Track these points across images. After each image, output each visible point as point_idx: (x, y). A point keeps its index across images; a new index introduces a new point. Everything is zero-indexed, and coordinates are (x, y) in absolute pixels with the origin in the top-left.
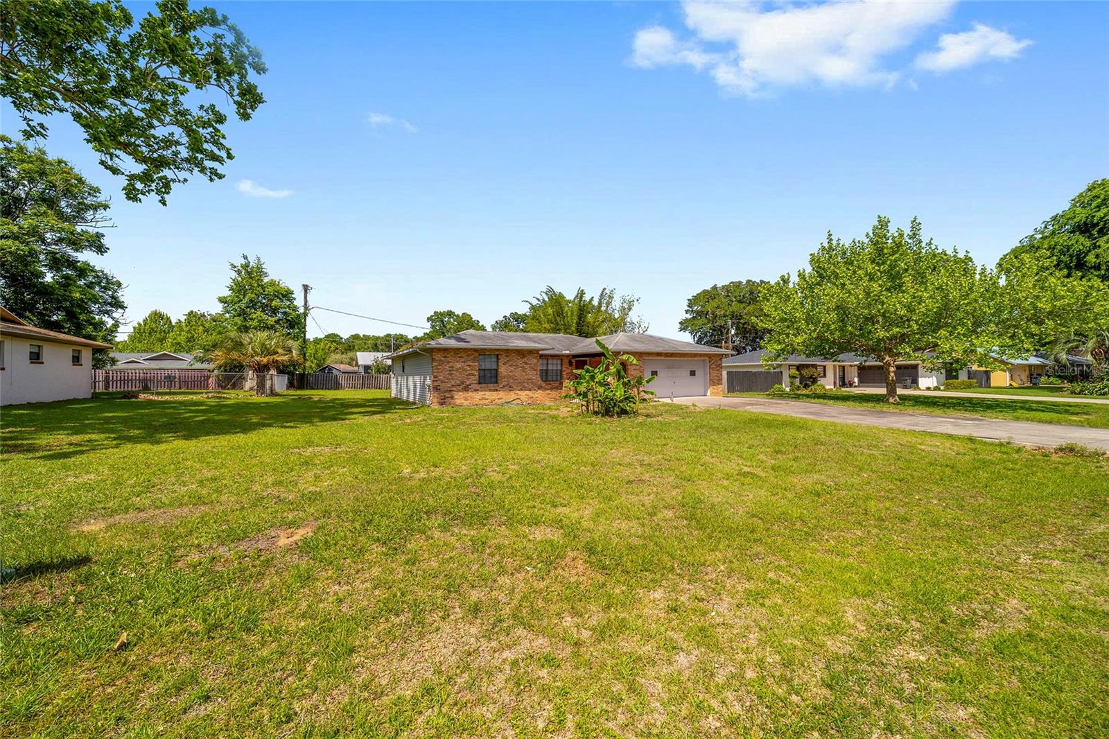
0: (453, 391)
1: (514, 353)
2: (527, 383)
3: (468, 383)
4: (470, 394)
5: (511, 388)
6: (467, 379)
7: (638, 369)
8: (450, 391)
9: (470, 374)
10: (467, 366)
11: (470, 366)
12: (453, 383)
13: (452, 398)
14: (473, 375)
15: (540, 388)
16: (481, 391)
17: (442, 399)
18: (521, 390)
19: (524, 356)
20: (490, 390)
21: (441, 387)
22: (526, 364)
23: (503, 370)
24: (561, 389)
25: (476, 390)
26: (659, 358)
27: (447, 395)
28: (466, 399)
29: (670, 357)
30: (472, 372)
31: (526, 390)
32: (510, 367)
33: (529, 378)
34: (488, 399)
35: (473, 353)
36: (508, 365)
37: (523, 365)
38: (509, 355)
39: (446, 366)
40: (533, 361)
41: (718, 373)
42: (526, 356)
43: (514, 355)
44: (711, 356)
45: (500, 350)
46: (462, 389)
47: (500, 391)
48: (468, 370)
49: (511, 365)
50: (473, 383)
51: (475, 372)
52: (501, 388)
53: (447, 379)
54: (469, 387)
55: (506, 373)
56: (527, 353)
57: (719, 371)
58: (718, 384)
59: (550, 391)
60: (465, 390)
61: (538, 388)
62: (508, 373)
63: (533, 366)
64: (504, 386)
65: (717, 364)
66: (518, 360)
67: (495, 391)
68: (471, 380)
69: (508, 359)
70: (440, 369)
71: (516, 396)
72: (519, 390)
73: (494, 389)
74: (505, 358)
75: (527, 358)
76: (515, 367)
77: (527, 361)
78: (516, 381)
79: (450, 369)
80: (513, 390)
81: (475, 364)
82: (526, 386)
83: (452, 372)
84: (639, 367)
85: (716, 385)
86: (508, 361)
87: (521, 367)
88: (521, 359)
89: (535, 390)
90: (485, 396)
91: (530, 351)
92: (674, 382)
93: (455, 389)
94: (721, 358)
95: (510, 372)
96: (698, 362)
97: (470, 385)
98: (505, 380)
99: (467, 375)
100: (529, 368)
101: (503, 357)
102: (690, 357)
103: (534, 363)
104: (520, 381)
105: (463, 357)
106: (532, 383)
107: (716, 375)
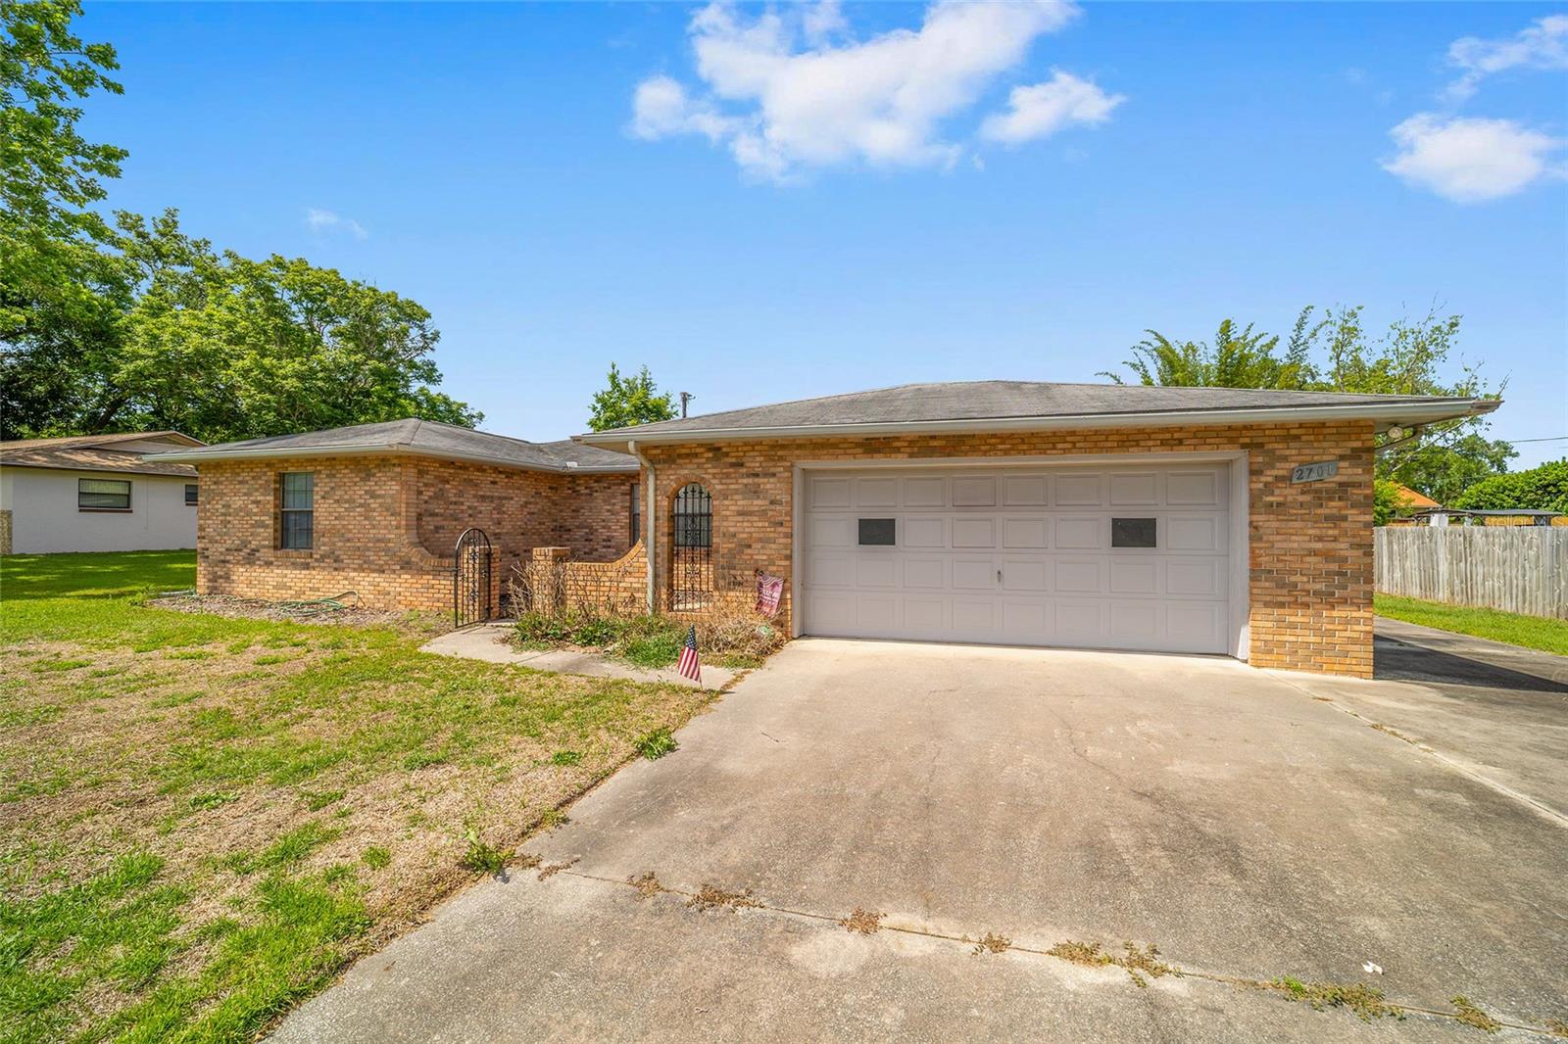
0: (228, 562)
2: (376, 552)
3: (254, 544)
4: (257, 573)
5: (336, 563)
6: (252, 534)
7: (763, 513)
8: (224, 562)
9: (257, 524)
10: (254, 502)
11: (257, 502)
12: (229, 543)
13: (227, 578)
14: (263, 525)
15: (406, 565)
16: (278, 567)
17: (211, 580)
18: (361, 569)
19: (369, 476)
20: (295, 565)
22: (373, 495)
23: (324, 512)
25: (269, 564)
27: (219, 571)
28: (250, 584)
29: (949, 455)
30: (262, 518)
31: (374, 571)
32: (334, 506)
33: (380, 536)
34: (290, 588)
35: (265, 470)
36: (332, 501)
37: (365, 499)
38: (334, 472)
39: (217, 503)
40: (388, 488)
41: (1330, 532)
42: (374, 475)
43: (346, 471)
44: (1266, 440)
45: (315, 460)
46: (244, 558)
47: (314, 568)
48: (256, 514)
49: (337, 501)
50: (264, 547)
51: (267, 518)
52: (316, 560)
53: (219, 535)
54: (254, 555)
55: (328, 523)
56: (377, 466)
57: (1344, 525)
58: (1329, 600)
59: (431, 577)
60: (249, 563)
61: (402, 568)
62: (332, 523)
63: (389, 500)
64: (323, 558)
65: (1318, 485)
66: (355, 484)
67: (304, 569)
68: (260, 538)
69: (333, 485)
70: (209, 510)
71: (350, 587)
72: (355, 570)
73: (302, 564)
74: (327, 480)
75: (375, 479)
76: (347, 506)
77: (377, 488)
78: (349, 544)
79: (223, 511)
80: (343, 569)
81: (268, 498)
82: (371, 558)
83: (228, 518)
84: (767, 502)
85: (1306, 605)
86: (332, 488)
87: (361, 506)
88: (362, 483)
89: (394, 571)
90: (285, 580)
91: (383, 460)
92: (999, 573)
93: (232, 558)
94: (1358, 444)
95: (336, 518)
96: (1173, 475)
97: (258, 551)
98: (326, 540)
99: (252, 526)
100: (380, 510)
101: (321, 476)
102: (1085, 450)
103: (391, 492)
104: (359, 544)
105: (247, 482)
106: (387, 550)
107: (1319, 545)
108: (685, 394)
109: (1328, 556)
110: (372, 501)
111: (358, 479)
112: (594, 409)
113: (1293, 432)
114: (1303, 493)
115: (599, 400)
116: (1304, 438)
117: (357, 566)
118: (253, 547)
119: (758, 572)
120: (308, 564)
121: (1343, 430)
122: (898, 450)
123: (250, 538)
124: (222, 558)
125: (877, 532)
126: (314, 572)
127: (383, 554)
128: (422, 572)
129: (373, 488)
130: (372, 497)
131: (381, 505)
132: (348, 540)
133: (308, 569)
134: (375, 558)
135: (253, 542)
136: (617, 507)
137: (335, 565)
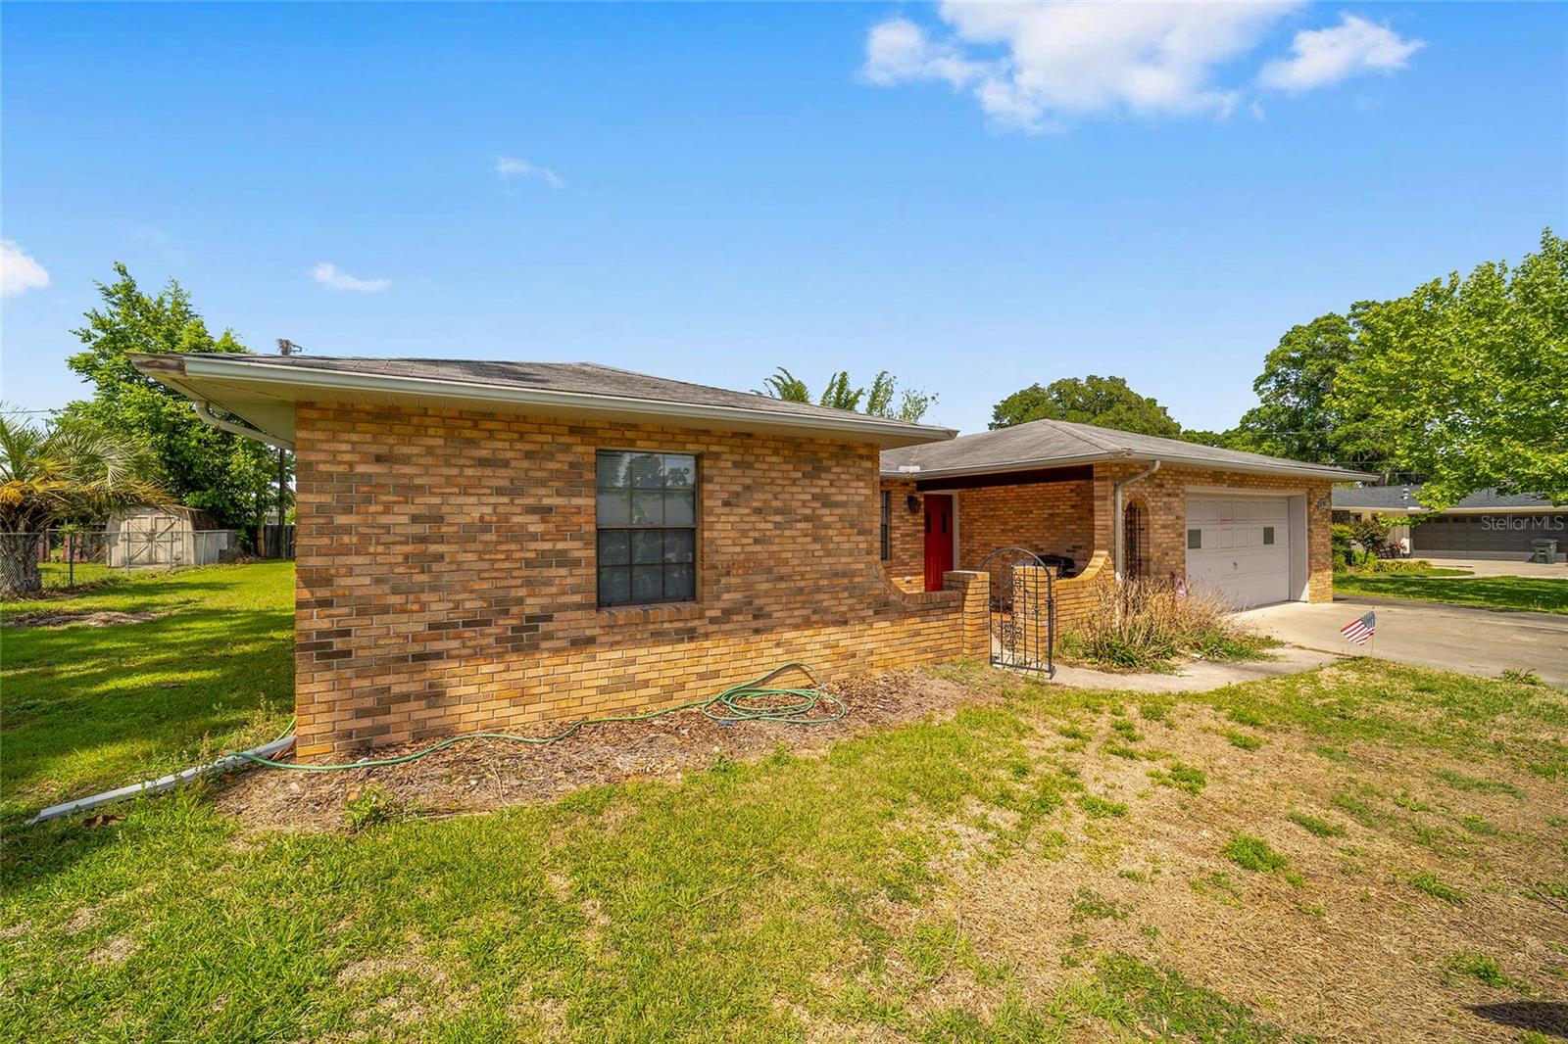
0: (438, 656)
1: (776, 452)
2: (834, 593)
3: (533, 605)
4: (542, 669)
5: (759, 620)
6: (529, 582)
7: (1173, 526)
8: (419, 657)
9: (543, 560)
10: (532, 510)
11: (545, 512)
12: (439, 610)
13: (434, 695)
14: (564, 560)
15: (882, 608)
16: (613, 645)
17: (361, 713)
18: (807, 623)
19: (817, 470)
20: (658, 637)
21: (353, 641)
22: (827, 503)
23: (724, 532)
24: (962, 608)
25: (581, 643)
27: (398, 683)
28: (520, 696)
30: (560, 546)
31: (826, 624)
32: (753, 519)
33: (840, 567)
34: (645, 684)
35: (568, 439)
36: (747, 511)
37: (814, 509)
38: (747, 458)
39: (387, 509)
40: (853, 491)
41: (1325, 534)
42: (828, 470)
43: (774, 459)
44: (1313, 487)
45: (706, 432)
46: (499, 640)
47: (706, 636)
48: (534, 537)
49: (758, 511)
50: (564, 608)
51: (577, 544)
52: (713, 621)
53: (395, 591)
54: (536, 628)
55: (738, 549)
56: (833, 456)
57: (1327, 529)
58: (1325, 567)
59: (918, 620)
60: (516, 650)
61: (876, 613)
62: (749, 549)
63: (855, 511)
64: (727, 614)
66: (794, 482)
67: (682, 641)
68: (554, 590)
69: (748, 481)
70: (347, 529)
71: (785, 657)
72: (796, 627)
73: (678, 631)
74: (733, 472)
75: (831, 477)
76: (778, 518)
77: (833, 490)
78: (783, 585)
79: (418, 529)
80: (770, 629)
81: (576, 501)
82: (825, 604)
83: (433, 548)
85: (1321, 570)
86: (747, 488)
87: (806, 519)
88: (807, 482)
89: (863, 620)
90: (632, 670)
91: (843, 447)
92: (1235, 564)
93: (455, 644)
94: (1329, 491)
95: (756, 541)
96: (1277, 503)
97: (548, 618)
98: (733, 580)
99: (529, 564)
100: (839, 525)
101: (722, 464)
103: (857, 498)
104: (803, 584)
105: (506, 464)
106: (851, 589)
107: (1323, 540)
108: (287, 342)
109: (1325, 545)
110: (826, 511)
111: (800, 475)
116: (1320, 486)
117: (799, 620)
118: (528, 611)
120: (693, 630)
121: (1327, 483)
123: (522, 592)
124: (417, 648)
126: (707, 644)
127: (846, 594)
128: (904, 614)
129: (826, 491)
130: (824, 505)
131: (841, 518)
132: (781, 578)
133: (691, 639)
134: (832, 602)
135: (529, 601)
137: (759, 624)
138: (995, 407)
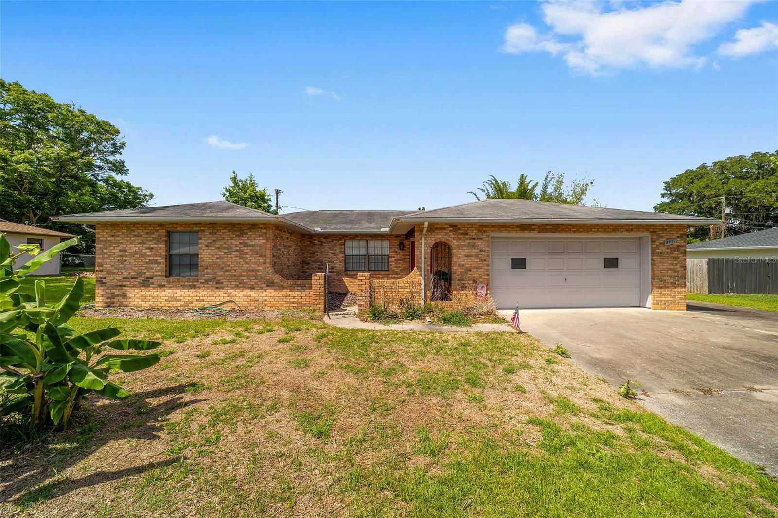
0: (125, 286)
1: (225, 228)
2: (248, 277)
3: (148, 274)
4: (151, 292)
5: (218, 284)
6: (146, 268)
7: (477, 256)
8: (121, 286)
9: (151, 262)
10: (148, 248)
11: (151, 249)
12: (125, 274)
13: (124, 296)
14: (156, 262)
15: (271, 284)
16: (170, 288)
17: (108, 298)
18: (237, 287)
19: (242, 233)
20: (184, 287)
21: (107, 280)
22: (246, 245)
23: (206, 255)
24: (310, 288)
25: (161, 286)
26: (527, 234)
27: (117, 292)
28: (145, 299)
29: (553, 232)
30: (155, 258)
31: (246, 288)
32: (216, 251)
33: (251, 268)
34: (180, 300)
35: (158, 228)
36: (214, 248)
37: (240, 248)
38: (214, 231)
39: (114, 249)
40: (257, 241)
41: (675, 262)
42: (246, 234)
43: (224, 231)
44: (657, 230)
45: (200, 223)
46: (139, 283)
47: (199, 288)
48: (149, 256)
49: (218, 248)
50: (157, 276)
51: (160, 258)
52: (202, 283)
53: (116, 269)
54: (149, 281)
55: (211, 261)
56: (249, 229)
57: (679, 260)
58: (674, 285)
59: (289, 290)
60: (144, 286)
61: (268, 286)
62: (214, 261)
63: (258, 248)
64: (207, 282)
65: (671, 246)
66: (232, 239)
67: (191, 288)
68: (153, 271)
69: (215, 239)
70: (106, 253)
71: (228, 298)
72: (232, 288)
73: (190, 285)
74: (209, 236)
75: (248, 236)
76: (226, 251)
77: (249, 241)
78: (228, 273)
79: (121, 253)
80: (223, 288)
81: (160, 246)
82: (244, 281)
83: (124, 258)
84: (479, 251)
85: (668, 287)
86: (214, 241)
87: (237, 251)
88: (238, 238)
89: (262, 288)
90: (175, 295)
91: (253, 225)
92: (566, 279)
93: (129, 283)
94: (682, 233)
95: (217, 258)
96: (624, 242)
97: (152, 278)
98: (209, 271)
99: (147, 263)
100: (251, 253)
101: (205, 233)
102: (603, 232)
103: (259, 243)
104: (235, 273)
105: (141, 236)
106: (256, 277)
107: (672, 267)
108: (277, 190)
109: (674, 270)
110: (245, 248)
111: (235, 236)
112: (224, 195)
113: (665, 228)
114: (667, 249)
115: (227, 191)
116: (668, 230)
117: (234, 286)
118: (147, 276)
119: (475, 282)
120: (195, 285)
121: (678, 228)
122: (534, 230)
123: (145, 271)
124: (120, 283)
125: (519, 264)
126: (200, 290)
127: (254, 278)
128: (282, 287)
129: (246, 241)
130: (245, 246)
131: (252, 251)
132: (227, 271)
133: (194, 288)
134: (248, 281)
135: (147, 273)
136: (338, 252)
137: (218, 286)
138: (665, 183)
